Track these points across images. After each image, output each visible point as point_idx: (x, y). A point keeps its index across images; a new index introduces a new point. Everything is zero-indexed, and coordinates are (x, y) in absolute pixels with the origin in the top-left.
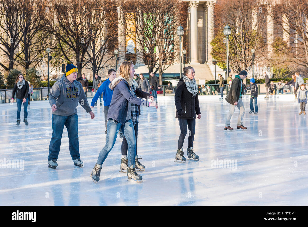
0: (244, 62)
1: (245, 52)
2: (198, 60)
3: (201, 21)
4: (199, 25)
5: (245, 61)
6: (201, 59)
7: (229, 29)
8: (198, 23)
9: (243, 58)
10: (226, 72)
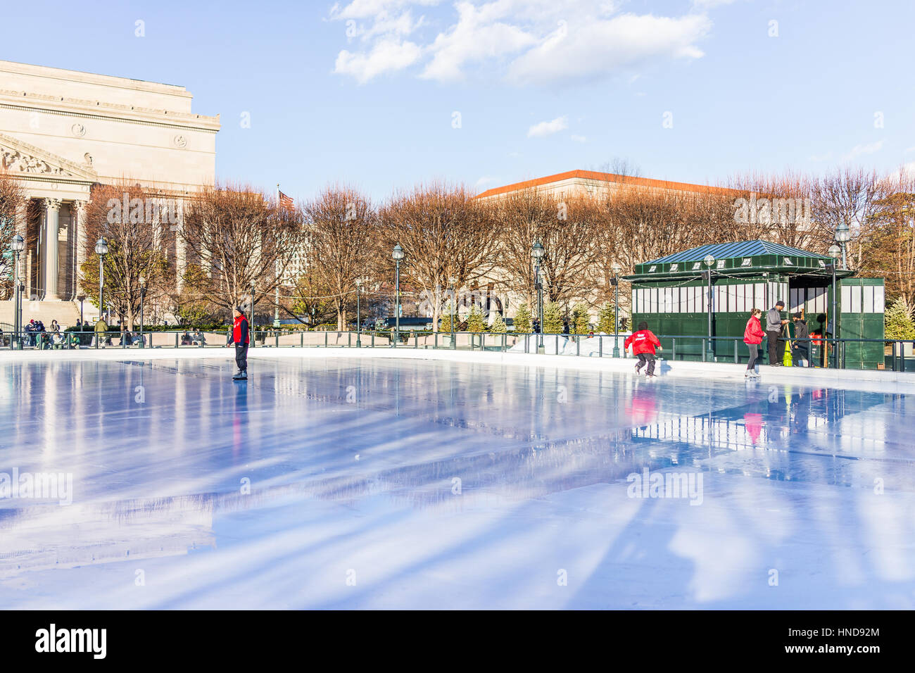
0: (130, 297)
1: (131, 282)
2: (58, 294)
3: (64, 232)
4: (60, 239)
5: (132, 296)
6: (63, 293)
7: (105, 245)
8: (59, 234)
9: (129, 291)
10: (107, 315)
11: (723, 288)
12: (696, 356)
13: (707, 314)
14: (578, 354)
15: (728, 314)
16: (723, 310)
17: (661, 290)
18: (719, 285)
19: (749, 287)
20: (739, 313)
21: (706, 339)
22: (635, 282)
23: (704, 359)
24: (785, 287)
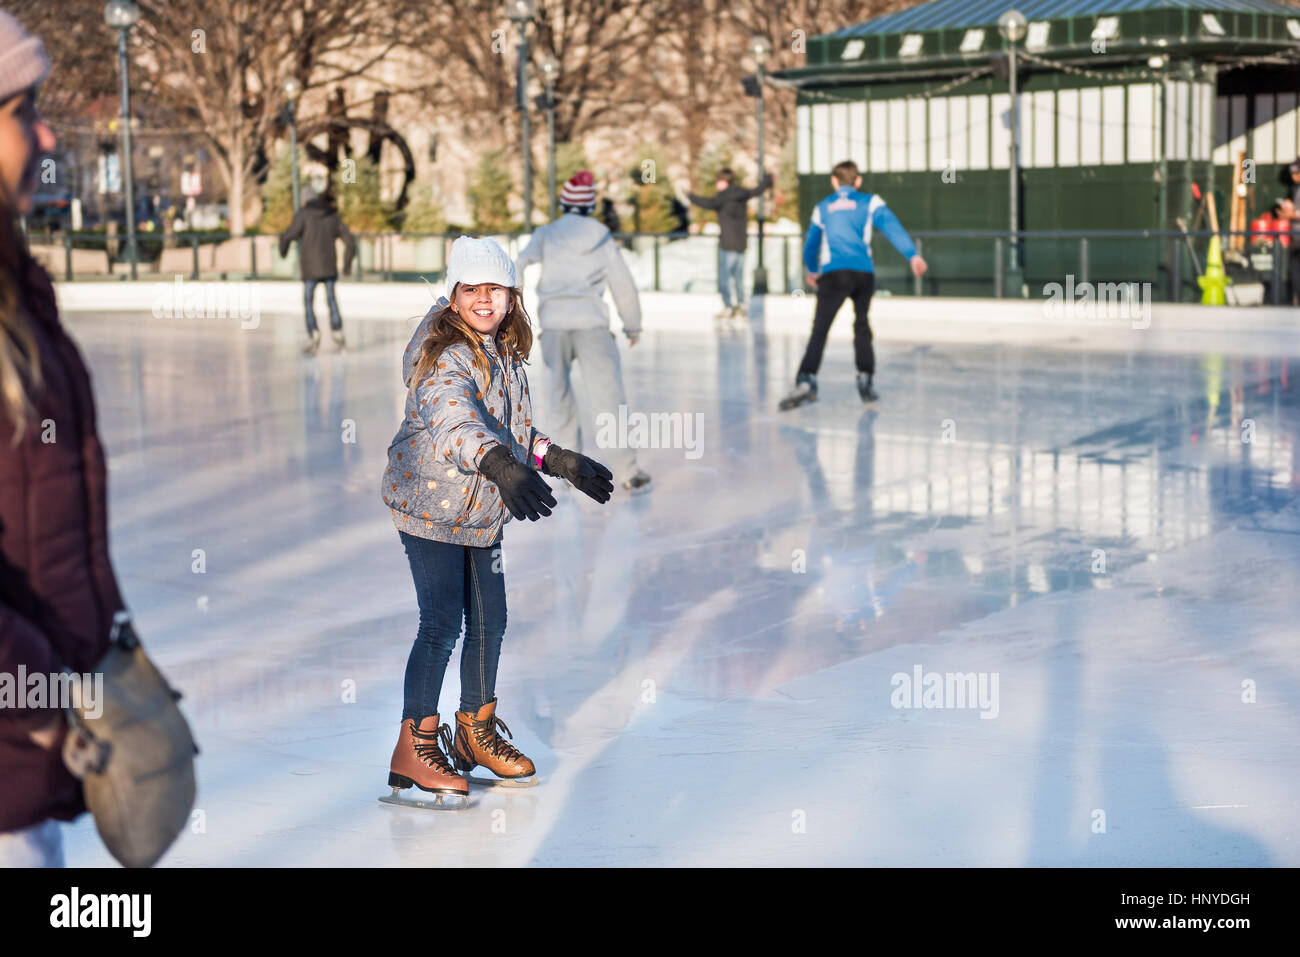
11: (1045, 98)
12: (977, 284)
13: (1005, 173)
14: (657, 287)
15: (1057, 173)
16: (1045, 160)
17: (878, 107)
18: (1033, 90)
19: (1114, 94)
20: (1088, 169)
21: (1006, 241)
22: (807, 87)
23: (999, 291)
24: (1205, 93)
